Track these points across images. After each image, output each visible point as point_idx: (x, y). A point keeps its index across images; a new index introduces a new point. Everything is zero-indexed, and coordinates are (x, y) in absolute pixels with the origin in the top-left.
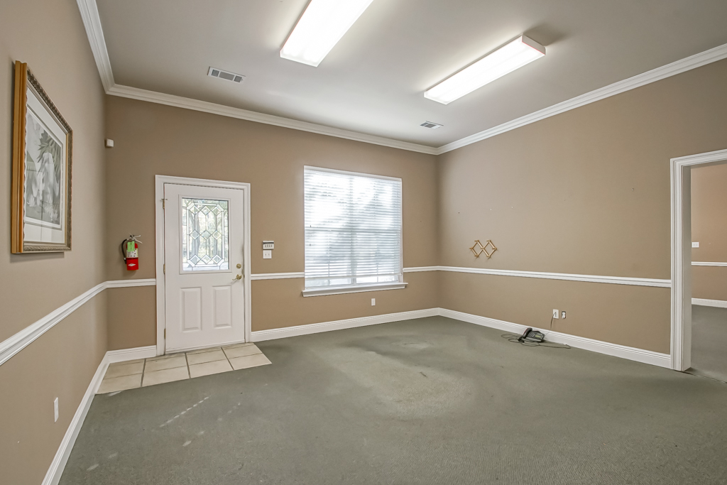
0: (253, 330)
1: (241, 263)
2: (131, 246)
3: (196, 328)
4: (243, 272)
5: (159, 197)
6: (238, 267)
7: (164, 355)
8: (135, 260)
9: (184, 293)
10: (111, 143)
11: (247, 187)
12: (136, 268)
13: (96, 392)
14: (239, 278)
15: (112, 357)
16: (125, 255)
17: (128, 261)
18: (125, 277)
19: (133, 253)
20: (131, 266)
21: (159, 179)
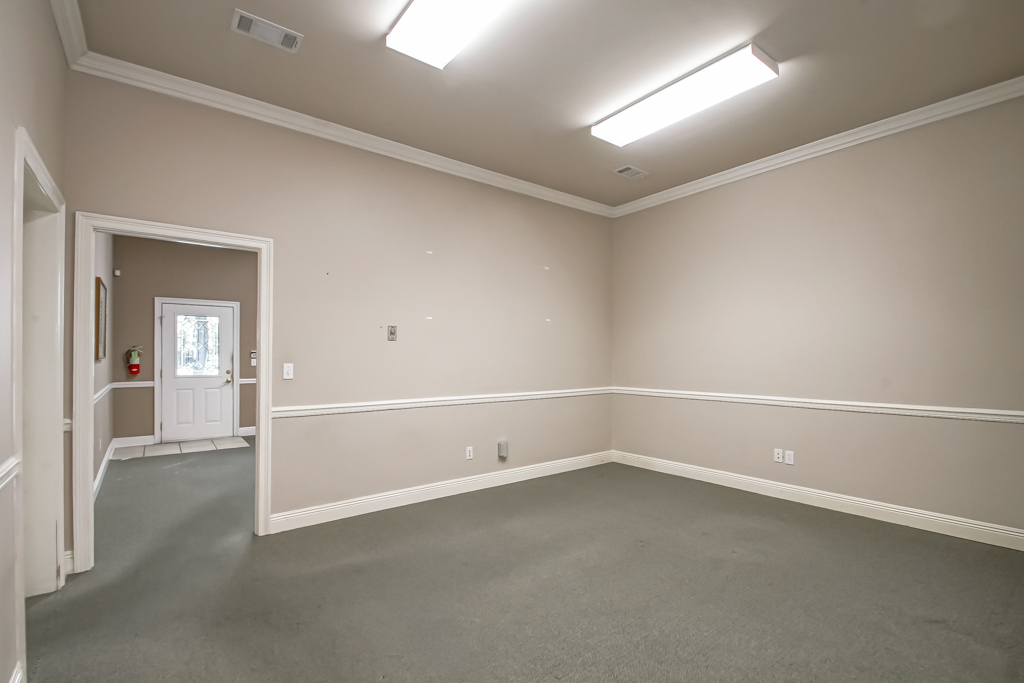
0: (241, 426)
1: (230, 369)
2: (134, 355)
3: (189, 423)
4: (232, 377)
5: (157, 314)
6: (228, 372)
7: (161, 443)
8: (137, 366)
9: (178, 394)
10: (118, 273)
11: (236, 305)
12: (138, 372)
13: (110, 458)
14: (228, 382)
15: (118, 443)
16: (128, 361)
17: (131, 367)
18: (128, 379)
19: (136, 360)
20: (132, 371)
21: (158, 301)
